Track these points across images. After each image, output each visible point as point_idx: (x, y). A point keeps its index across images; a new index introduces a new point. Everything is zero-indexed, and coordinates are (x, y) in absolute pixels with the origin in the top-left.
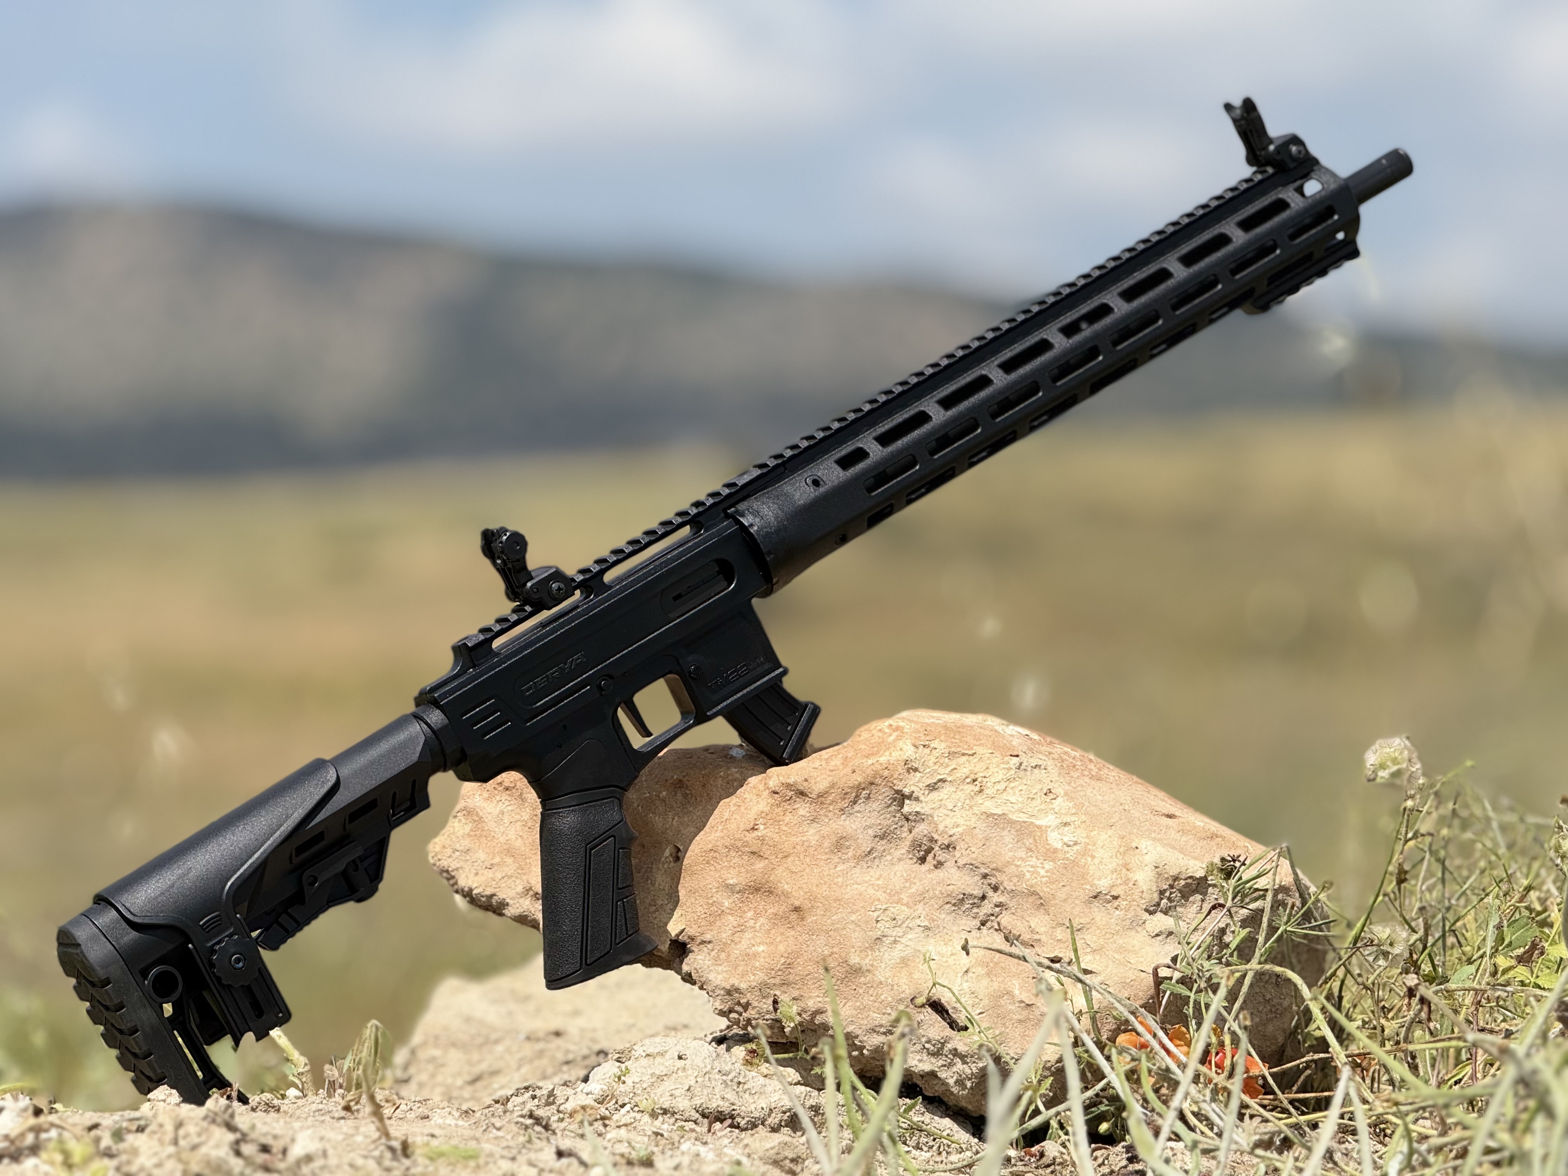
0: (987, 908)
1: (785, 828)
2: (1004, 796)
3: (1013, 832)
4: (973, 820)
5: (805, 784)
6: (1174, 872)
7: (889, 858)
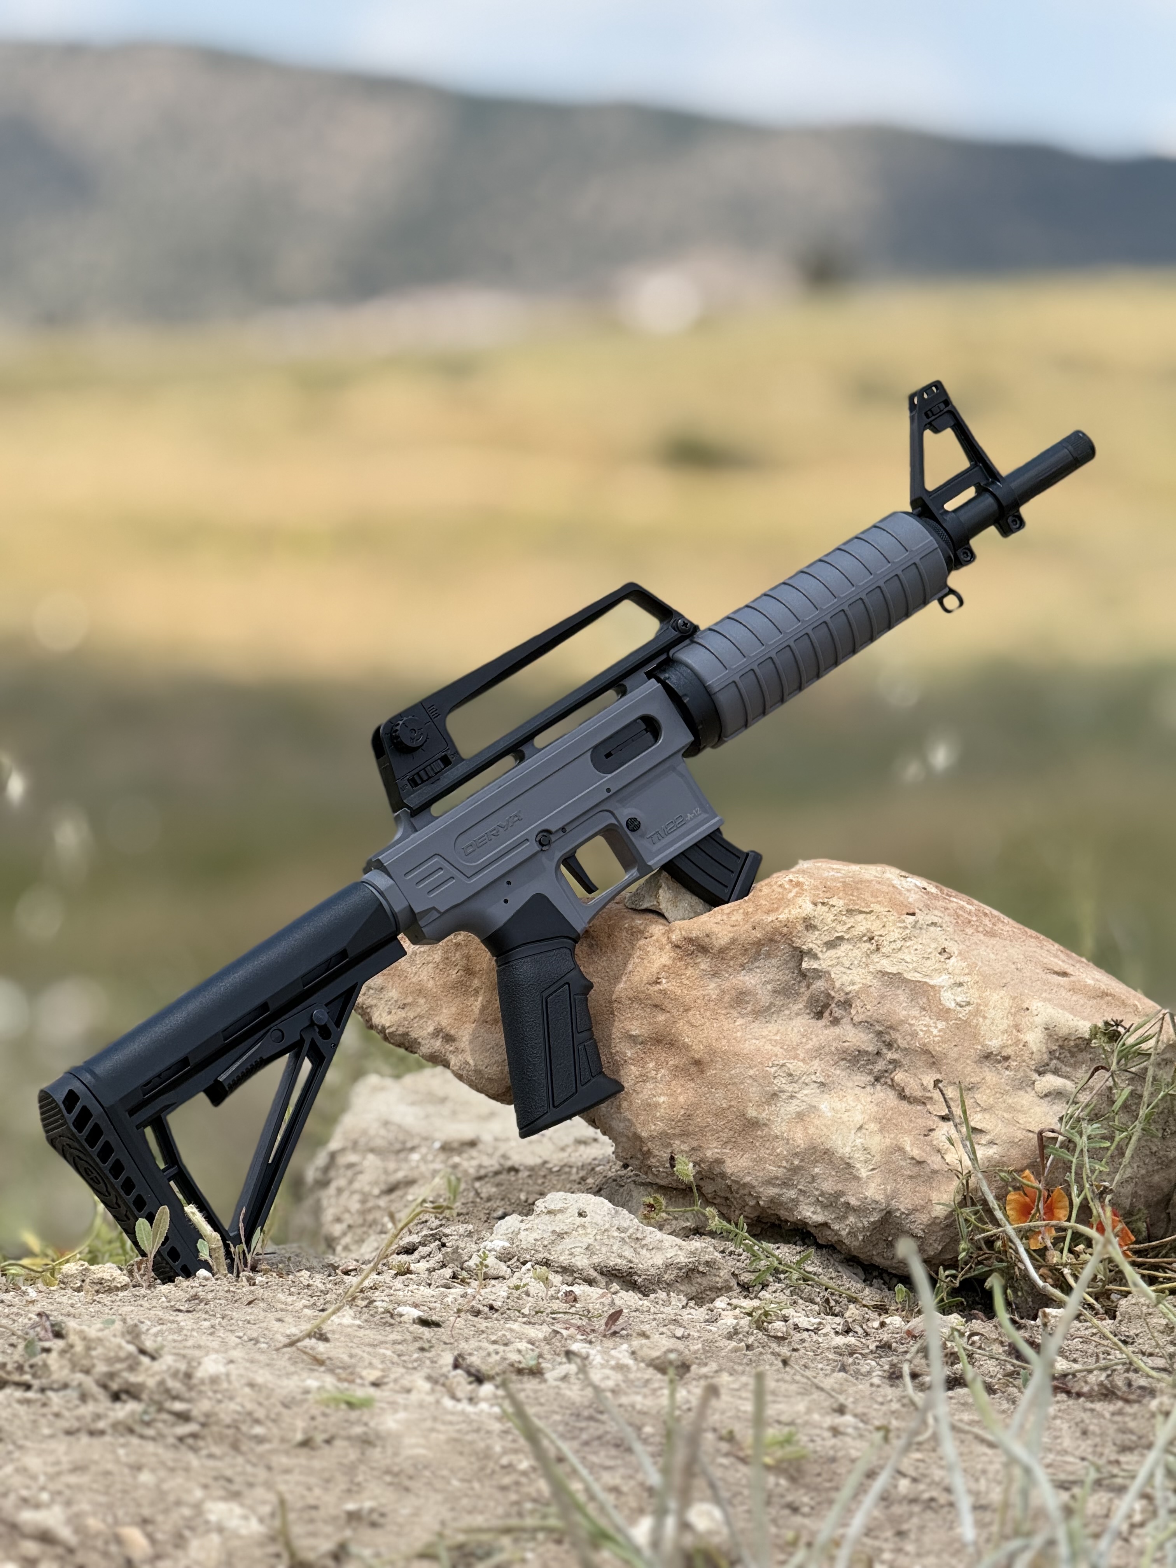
0: (880, 1065)
1: (686, 982)
2: (900, 955)
3: (907, 991)
4: (869, 978)
5: (707, 940)
6: (1063, 1032)
7: (787, 1012)
